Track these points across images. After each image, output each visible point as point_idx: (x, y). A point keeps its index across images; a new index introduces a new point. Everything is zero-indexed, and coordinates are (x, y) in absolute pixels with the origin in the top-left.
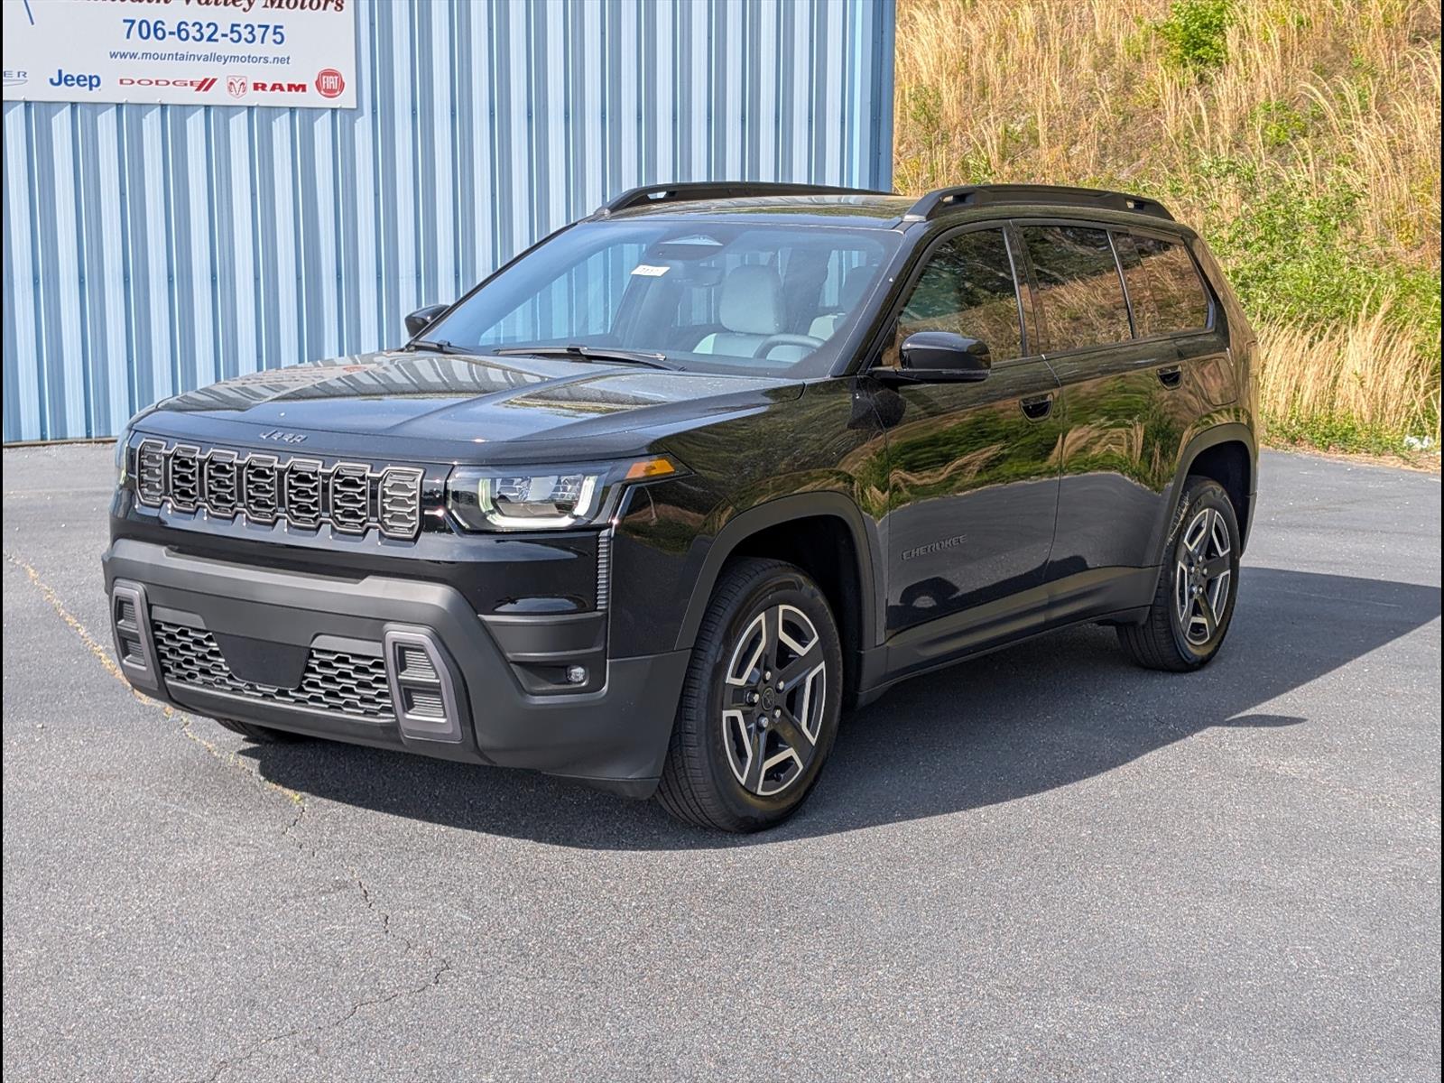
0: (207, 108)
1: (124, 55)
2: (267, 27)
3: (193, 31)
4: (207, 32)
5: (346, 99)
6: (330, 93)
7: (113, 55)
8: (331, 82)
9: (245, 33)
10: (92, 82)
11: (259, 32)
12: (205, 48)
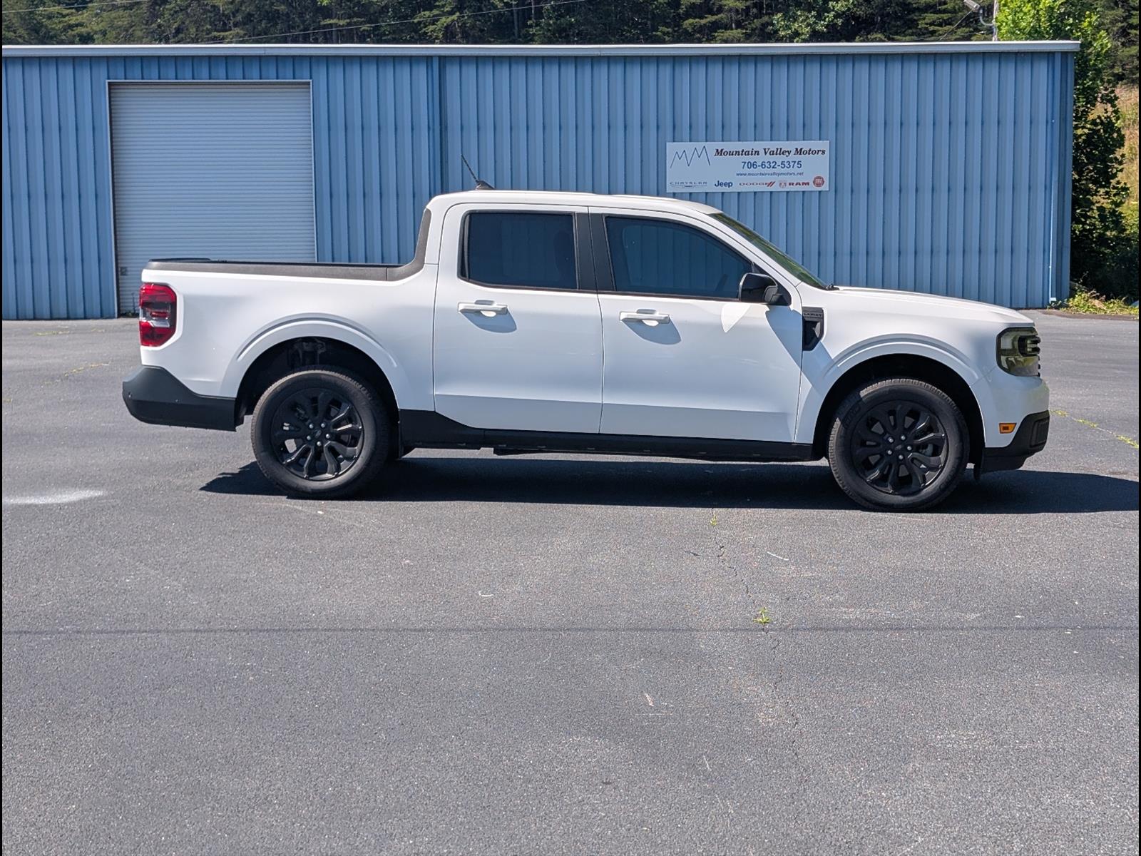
0: (771, 193)
1: (741, 175)
2: (795, 162)
3: (767, 165)
4: (772, 165)
5: (825, 187)
6: (818, 185)
7: (738, 175)
8: (819, 181)
9: (787, 165)
10: (730, 185)
11: (792, 164)
12: (772, 170)
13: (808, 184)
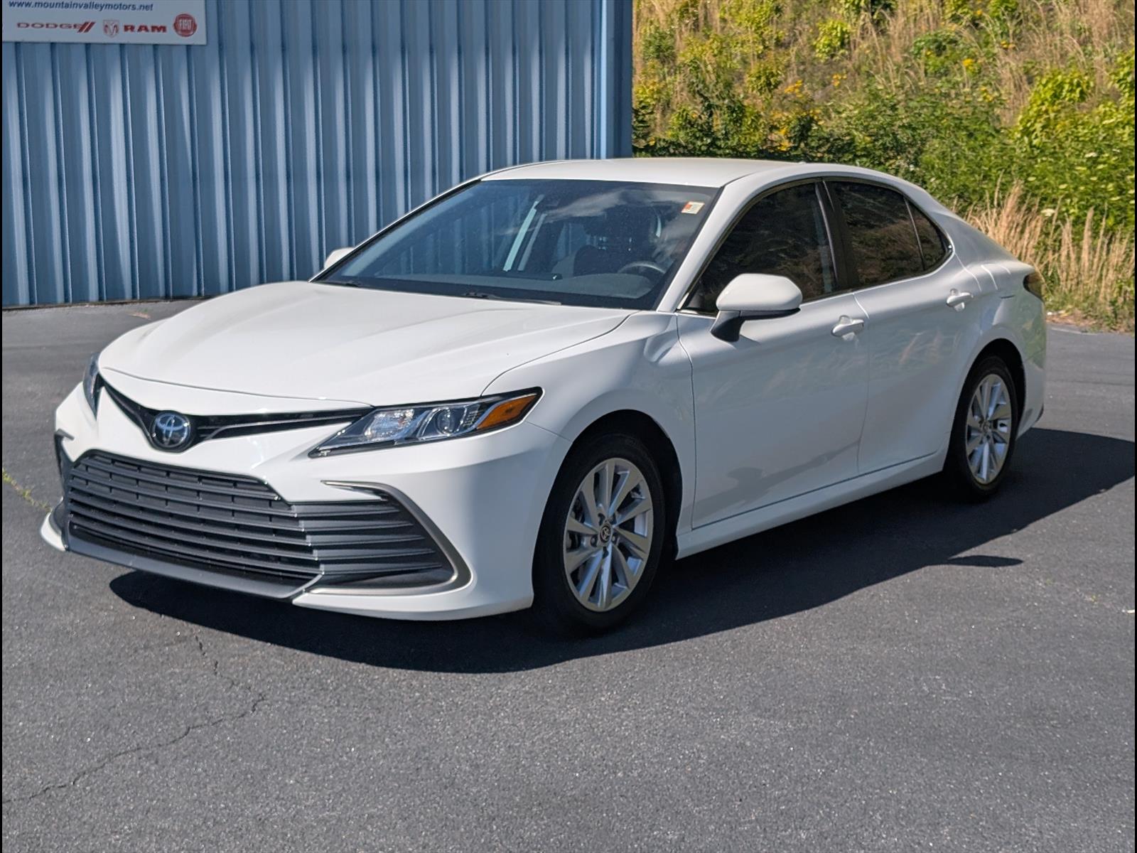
0: (88, 45)
1: (20, 4)
5: (198, 38)
6: (185, 33)
8: (185, 24)
13: (163, 29)
